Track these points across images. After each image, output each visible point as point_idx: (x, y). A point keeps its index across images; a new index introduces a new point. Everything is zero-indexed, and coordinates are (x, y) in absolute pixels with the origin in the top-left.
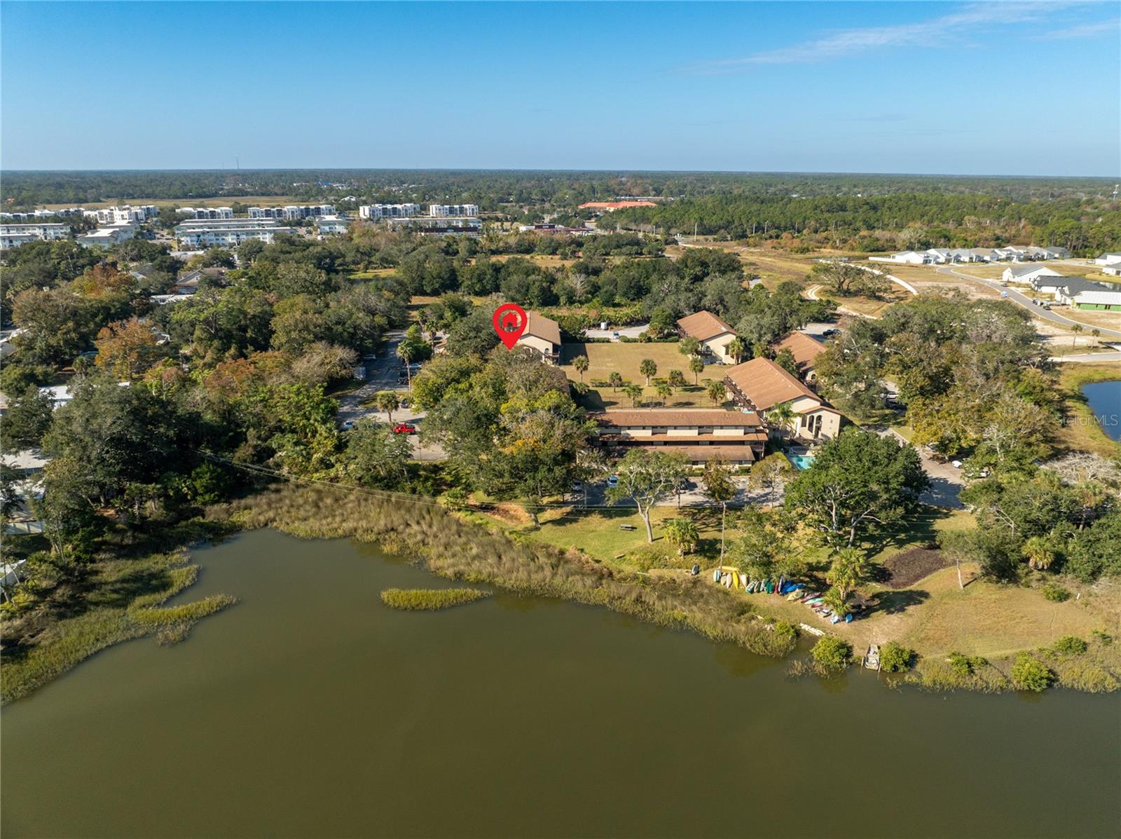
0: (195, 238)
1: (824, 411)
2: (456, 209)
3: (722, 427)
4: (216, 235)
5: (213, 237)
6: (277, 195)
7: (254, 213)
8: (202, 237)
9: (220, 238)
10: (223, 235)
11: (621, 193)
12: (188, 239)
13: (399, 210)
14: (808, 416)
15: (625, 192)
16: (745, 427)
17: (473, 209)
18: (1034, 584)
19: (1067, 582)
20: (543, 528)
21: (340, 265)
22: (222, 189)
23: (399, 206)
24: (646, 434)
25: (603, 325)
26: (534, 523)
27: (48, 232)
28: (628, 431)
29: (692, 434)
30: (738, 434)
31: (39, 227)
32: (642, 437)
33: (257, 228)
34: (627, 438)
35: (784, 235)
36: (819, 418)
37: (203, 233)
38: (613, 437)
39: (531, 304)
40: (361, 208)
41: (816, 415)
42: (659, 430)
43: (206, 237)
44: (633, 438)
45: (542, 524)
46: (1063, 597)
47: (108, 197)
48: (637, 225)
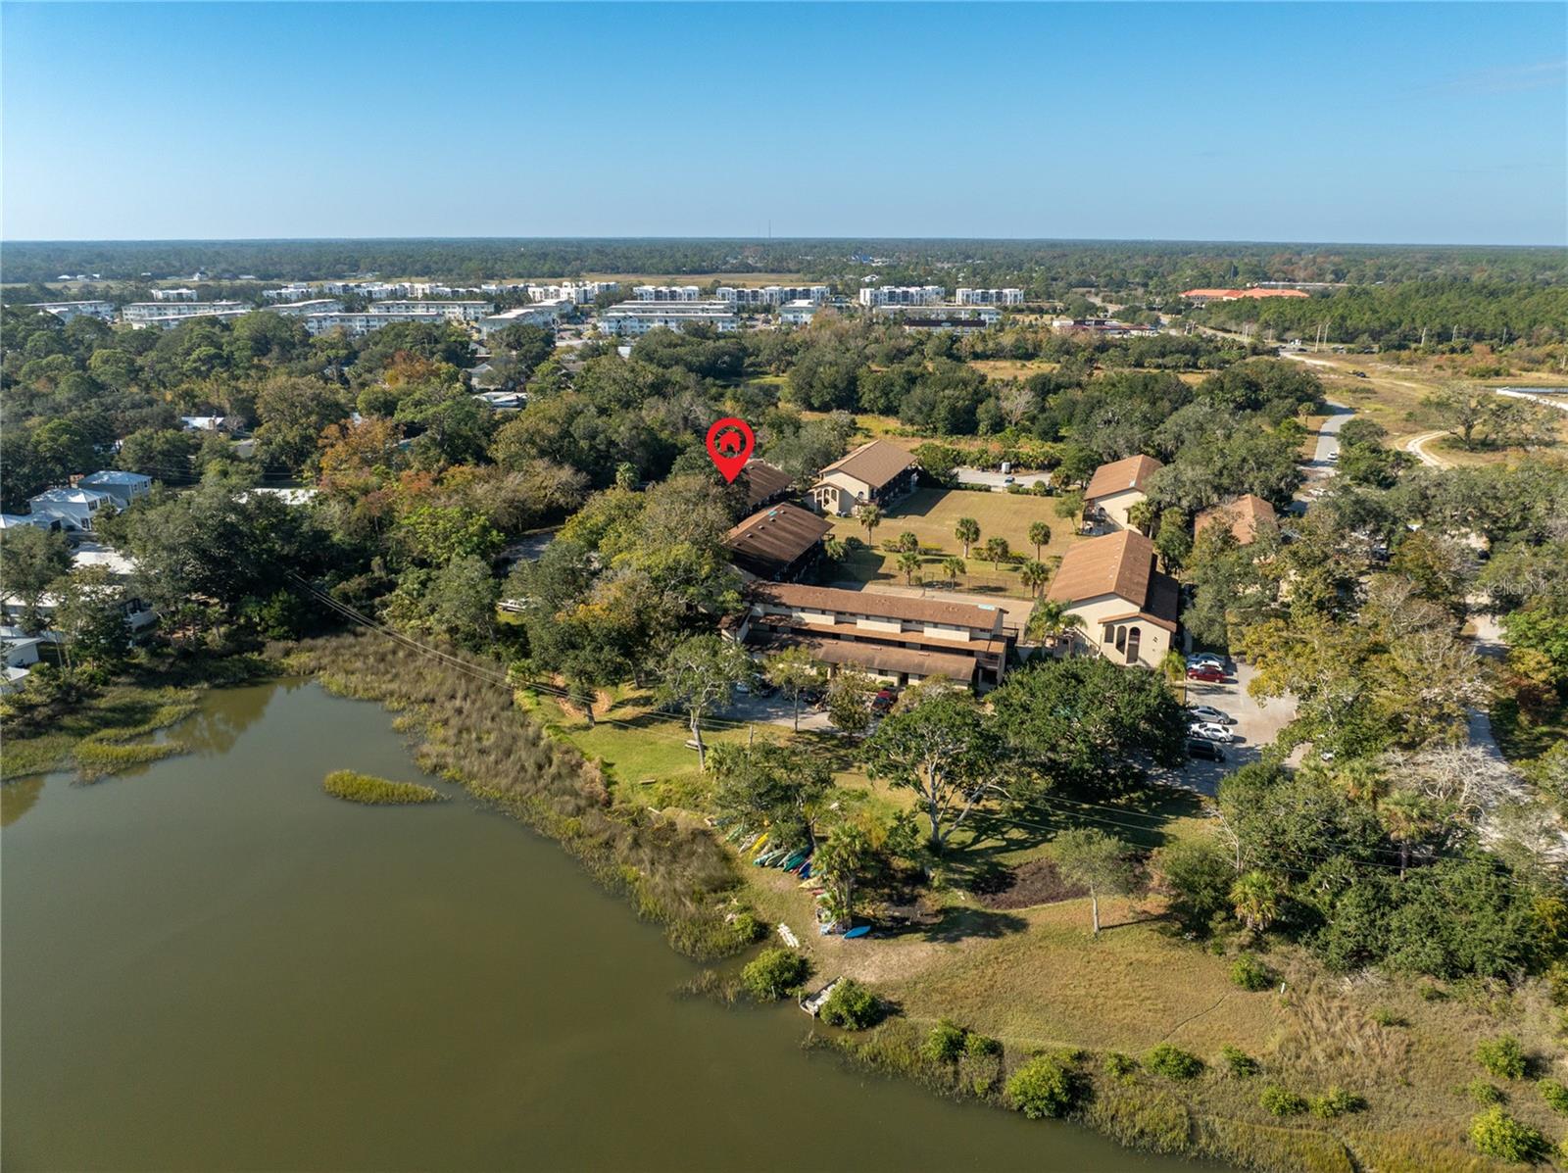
0: (614, 324)
1: (1143, 622)
2: (992, 296)
3: (936, 625)
4: (640, 321)
5: (636, 324)
6: (790, 271)
7: (723, 295)
8: (622, 323)
9: (645, 326)
10: (649, 321)
11: (1276, 275)
12: (606, 324)
13: (912, 295)
14: (1116, 627)
15: (1283, 276)
16: (972, 629)
17: (1016, 296)
18: (1232, 952)
19: (1290, 959)
20: (596, 729)
21: (752, 365)
22: (726, 263)
23: (913, 290)
24: (826, 622)
25: (1005, 466)
26: (587, 720)
27: (468, 311)
28: (802, 615)
29: (892, 630)
30: (961, 638)
31: (459, 306)
32: (819, 625)
33: (700, 314)
34: (799, 623)
35: (1477, 347)
36: (1135, 632)
37: (625, 318)
38: (781, 620)
39: (935, 429)
40: (862, 291)
41: (1129, 626)
42: (847, 618)
43: (628, 323)
44: (807, 624)
45: (596, 723)
46: (1266, 981)
47: (592, 271)
48: (1238, 325)
